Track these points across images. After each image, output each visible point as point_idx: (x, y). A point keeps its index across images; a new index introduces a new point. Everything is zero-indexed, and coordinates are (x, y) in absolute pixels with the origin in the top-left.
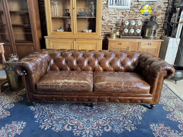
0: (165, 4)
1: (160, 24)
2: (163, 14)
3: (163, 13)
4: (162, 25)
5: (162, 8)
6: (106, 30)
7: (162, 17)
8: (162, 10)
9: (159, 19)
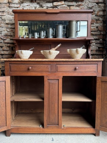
0: (99, 4)
1: (97, 38)
2: (99, 22)
3: (99, 20)
4: (101, 40)
5: (96, 12)
6: (4, 50)
7: (97, 27)
8: (96, 16)
9: (94, 30)
